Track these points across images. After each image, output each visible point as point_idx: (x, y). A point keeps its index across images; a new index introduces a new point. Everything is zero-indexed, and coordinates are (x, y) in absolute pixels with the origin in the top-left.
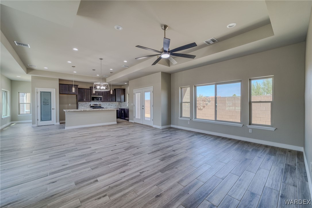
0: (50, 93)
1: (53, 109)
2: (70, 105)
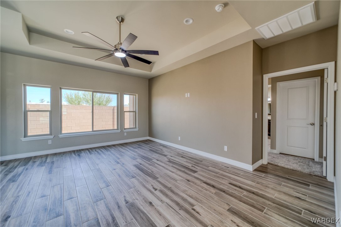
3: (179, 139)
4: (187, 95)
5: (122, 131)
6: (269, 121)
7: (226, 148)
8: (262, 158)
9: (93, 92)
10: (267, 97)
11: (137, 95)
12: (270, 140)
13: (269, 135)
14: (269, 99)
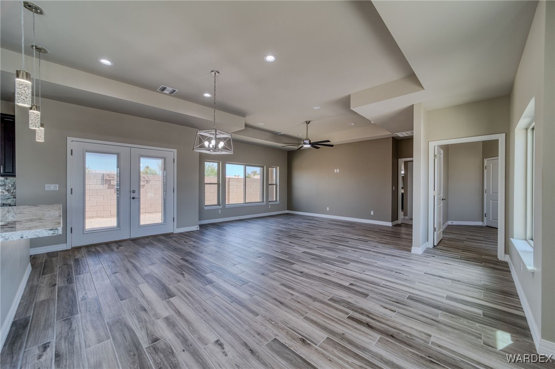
3: (328, 210)
4: (337, 171)
5: (267, 204)
6: (402, 194)
7: (372, 213)
8: (397, 220)
9: (246, 165)
10: (401, 170)
11: (278, 167)
12: (403, 213)
13: (402, 208)
14: (403, 172)
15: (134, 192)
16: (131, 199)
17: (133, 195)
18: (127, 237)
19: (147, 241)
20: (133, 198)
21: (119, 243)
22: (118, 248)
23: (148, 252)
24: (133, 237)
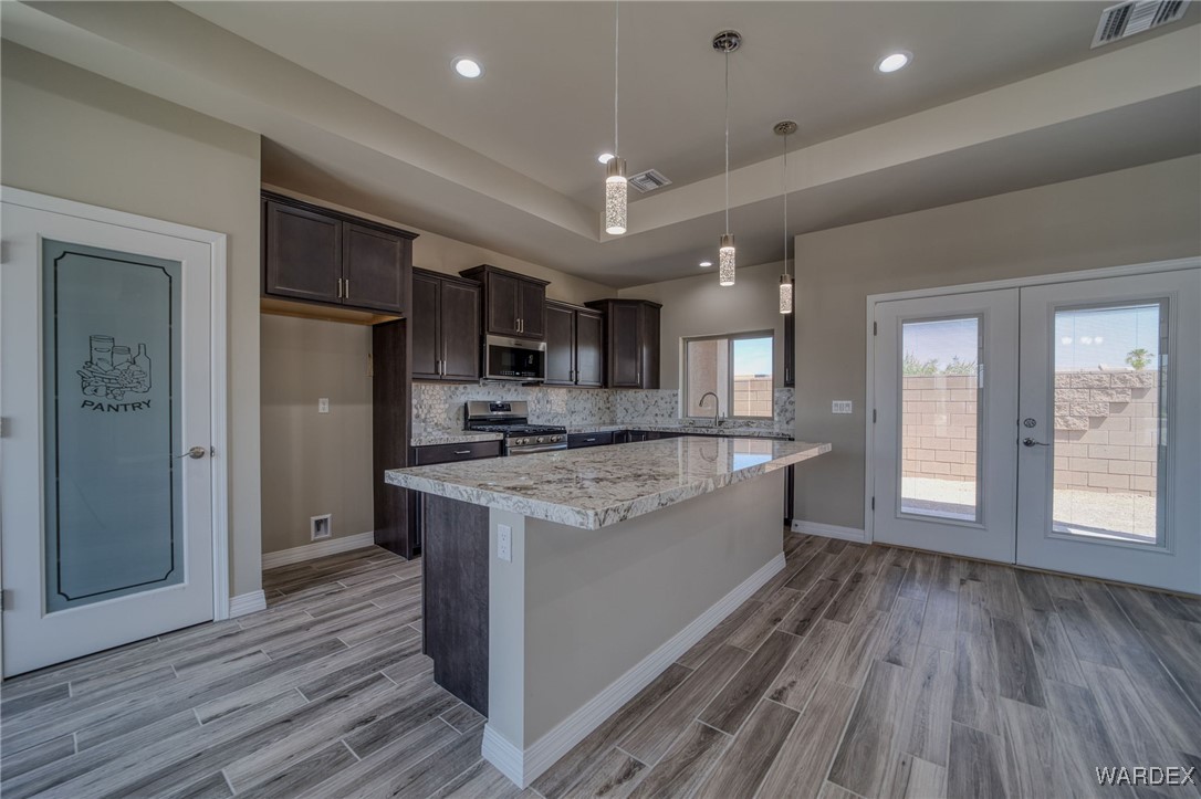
0: (167, 272)
1: (197, 454)
2: (324, 407)
15: (1031, 423)
16: (1022, 445)
17: (1026, 433)
18: (1006, 557)
19: (1069, 592)
20: (1028, 443)
21: (976, 567)
22: (962, 582)
23: (1043, 640)
24: (1025, 560)
